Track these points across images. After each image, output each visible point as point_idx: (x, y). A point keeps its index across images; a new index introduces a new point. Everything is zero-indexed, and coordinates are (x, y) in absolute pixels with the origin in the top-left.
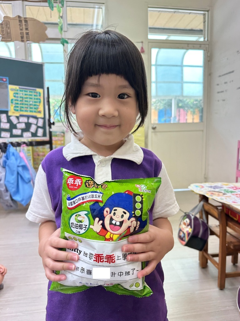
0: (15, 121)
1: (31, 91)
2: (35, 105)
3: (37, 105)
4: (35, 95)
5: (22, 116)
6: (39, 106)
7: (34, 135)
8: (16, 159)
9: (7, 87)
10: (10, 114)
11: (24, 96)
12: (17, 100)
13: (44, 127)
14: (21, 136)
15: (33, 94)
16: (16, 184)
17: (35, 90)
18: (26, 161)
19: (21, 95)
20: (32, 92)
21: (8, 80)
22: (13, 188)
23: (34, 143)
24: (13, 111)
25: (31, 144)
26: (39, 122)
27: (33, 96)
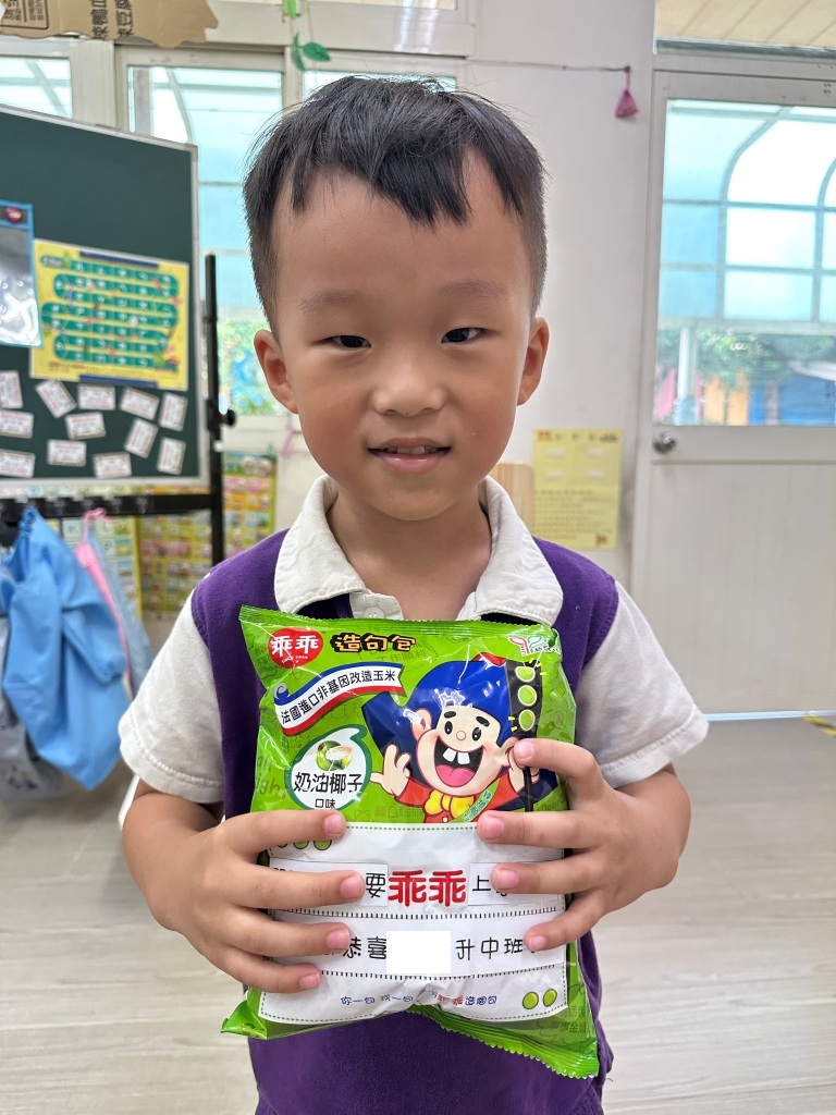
0: (57, 402)
2: (150, 334)
3: (162, 335)
5: (89, 380)
6: (168, 337)
8: (58, 578)
9: (25, 248)
10: (36, 371)
11: (101, 293)
12: (72, 311)
13: (187, 435)
14: (87, 471)
15: (144, 283)
16: (52, 692)
17: (155, 266)
18: (105, 586)
19: (89, 284)
20: (138, 276)
21: (30, 216)
22: (40, 707)
23: (142, 503)
24: (54, 359)
25: (126, 506)
26: (166, 411)
27: (143, 291)
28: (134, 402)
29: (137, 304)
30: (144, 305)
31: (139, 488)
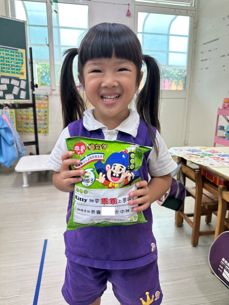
2: (17, 66)
5: (3, 77)
6: (21, 67)
7: (17, 97)
11: (5, 56)
14: (3, 98)
15: (15, 54)
17: (17, 50)
18: (9, 124)
19: (2, 54)
23: (17, 105)
25: (13, 106)
26: (21, 84)
27: (15, 56)
28: (13, 82)
29: (13, 59)
30: (15, 59)
31: (16, 102)
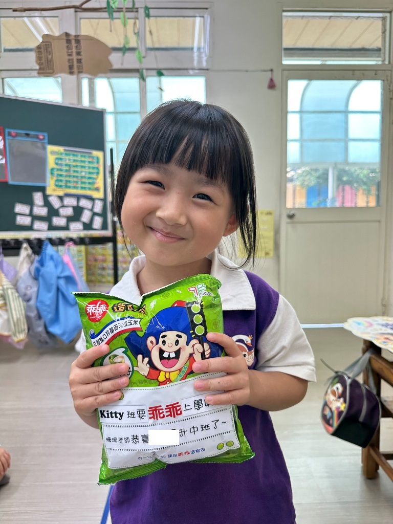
0: (56, 203)
1: (84, 154)
2: (89, 178)
3: (94, 178)
4: (89, 162)
5: (68, 195)
6: (96, 179)
7: (88, 226)
8: (56, 266)
9: (44, 148)
10: (48, 192)
11: (71, 164)
12: (61, 170)
13: (103, 215)
14: (66, 228)
15: (87, 159)
16: (53, 307)
17: (91, 153)
18: (73, 270)
19: (67, 161)
20: (85, 156)
21: (47, 138)
22: (49, 312)
23: (87, 240)
24: (54, 187)
25: (81, 241)
26: (95, 206)
27: (87, 162)
30: (87, 168)
31: (86, 234)
